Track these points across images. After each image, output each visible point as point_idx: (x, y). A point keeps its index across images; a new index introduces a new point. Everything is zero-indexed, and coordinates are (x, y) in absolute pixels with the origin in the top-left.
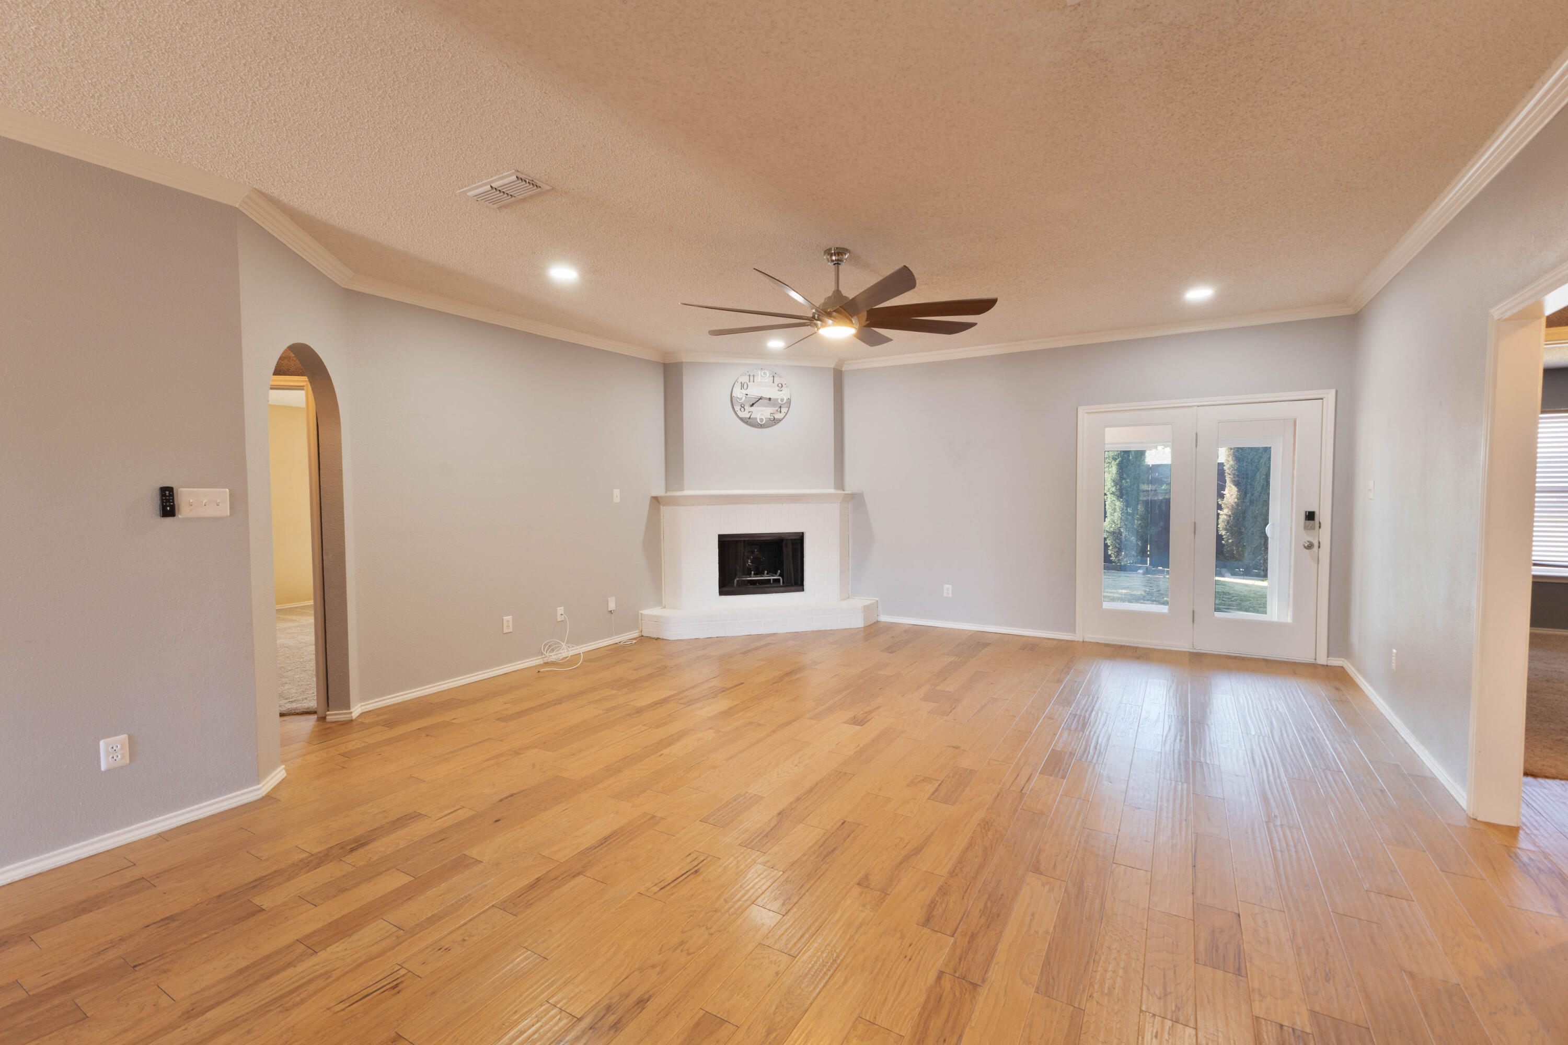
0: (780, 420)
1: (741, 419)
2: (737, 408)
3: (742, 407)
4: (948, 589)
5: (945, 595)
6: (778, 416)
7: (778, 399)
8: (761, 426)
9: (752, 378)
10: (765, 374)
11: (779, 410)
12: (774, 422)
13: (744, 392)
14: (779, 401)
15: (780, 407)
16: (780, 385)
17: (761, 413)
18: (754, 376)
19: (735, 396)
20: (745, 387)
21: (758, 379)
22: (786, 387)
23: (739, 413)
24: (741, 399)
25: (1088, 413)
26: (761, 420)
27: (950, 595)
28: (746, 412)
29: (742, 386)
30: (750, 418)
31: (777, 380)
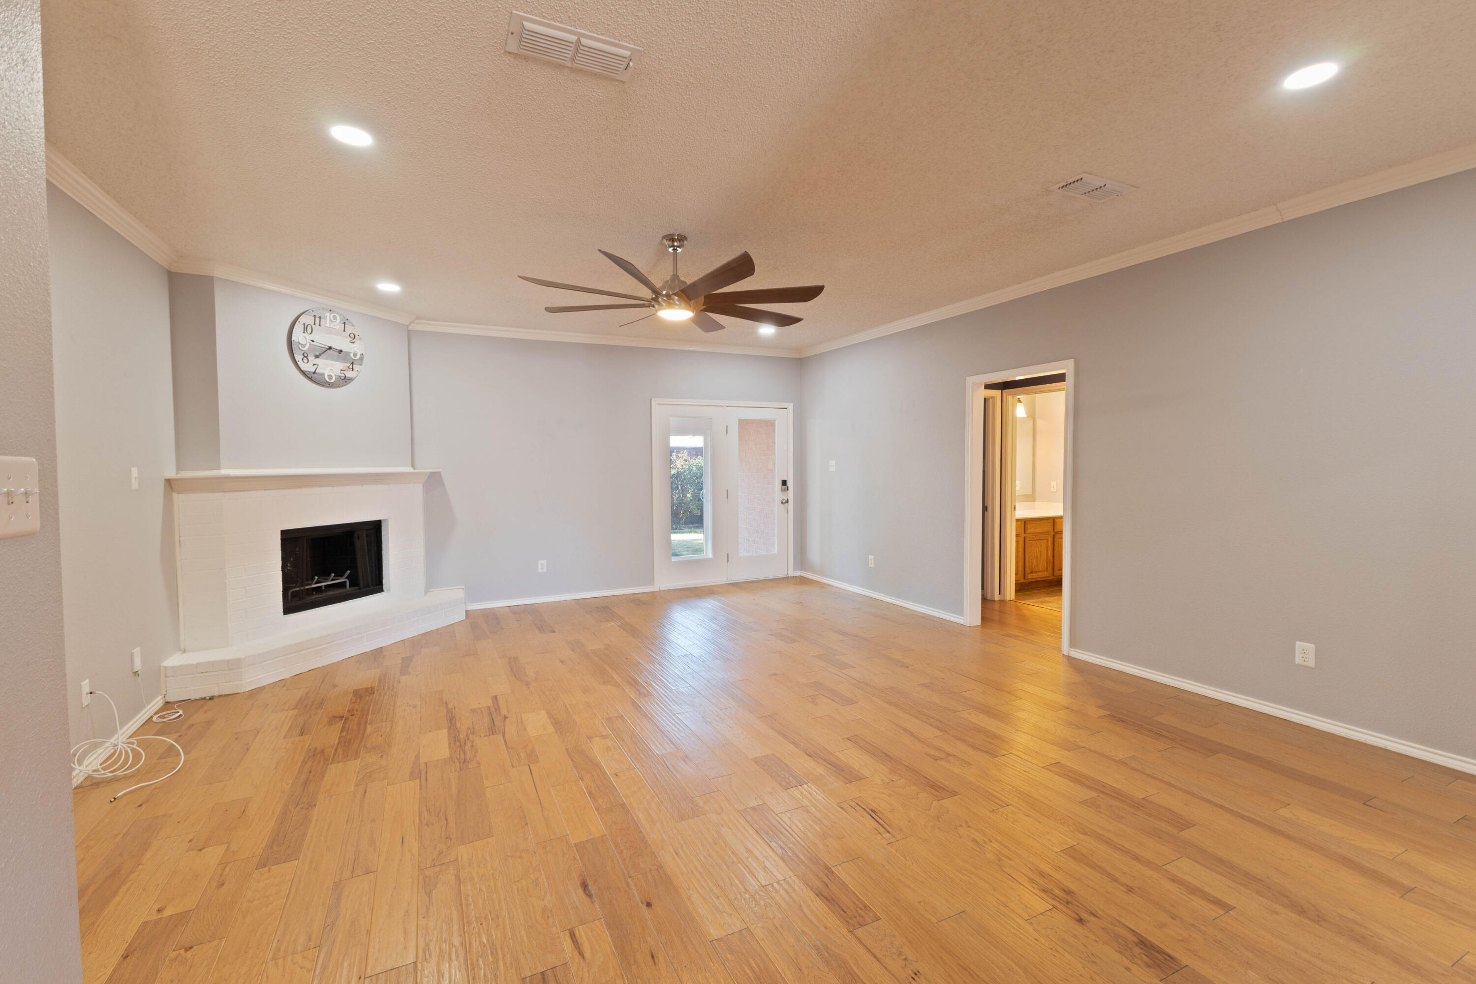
0: (351, 380)
1: (303, 373)
2: (298, 357)
3: (305, 356)
4: (542, 565)
5: (540, 571)
6: (349, 374)
7: (350, 353)
8: (329, 385)
9: (317, 320)
10: (335, 317)
11: (351, 367)
12: (346, 381)
13: (309, 337)
14: (352, 355)
15: (352, 363)
16: (352, 335)
17: (330, 368)
18: (320, 317)
19: (296, 340)
20: (309, 330)
21: (326, 323)
22: (360, 339)
23: (300, 364)
24: (304, 346)
25: (658, 404)
26: (330, 377)
27: (545, 570)
28: (310, 364)
29: (305, 328)
30: (314, 373)
31: (349, 329)
